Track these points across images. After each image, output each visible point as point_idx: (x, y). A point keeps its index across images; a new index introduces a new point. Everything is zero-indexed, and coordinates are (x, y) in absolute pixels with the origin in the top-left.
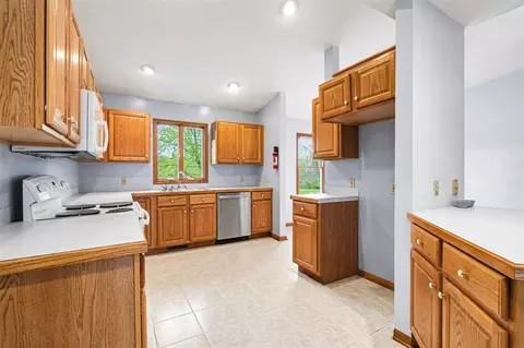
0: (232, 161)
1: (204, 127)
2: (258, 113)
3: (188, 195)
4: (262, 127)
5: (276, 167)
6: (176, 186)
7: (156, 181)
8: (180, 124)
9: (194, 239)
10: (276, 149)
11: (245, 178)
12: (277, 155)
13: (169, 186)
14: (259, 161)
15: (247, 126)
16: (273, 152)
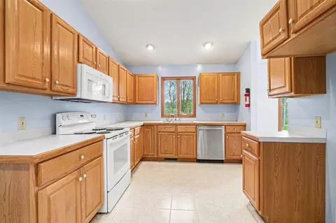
0: (211, 102)
1: (194, 78)
2: (236, 63)
3: (176, 125)
4: (239, 74)
5: (248, 106)
6: (174, 119)
7: (163, 115)
8: (179, 79)
9: (181, 156)
10: (248, 90)
11: (226, 114)
12: (249, 95)
13: (170, 119)
14: (236, 101)
15: (224, 74)
16: (245, 93)
